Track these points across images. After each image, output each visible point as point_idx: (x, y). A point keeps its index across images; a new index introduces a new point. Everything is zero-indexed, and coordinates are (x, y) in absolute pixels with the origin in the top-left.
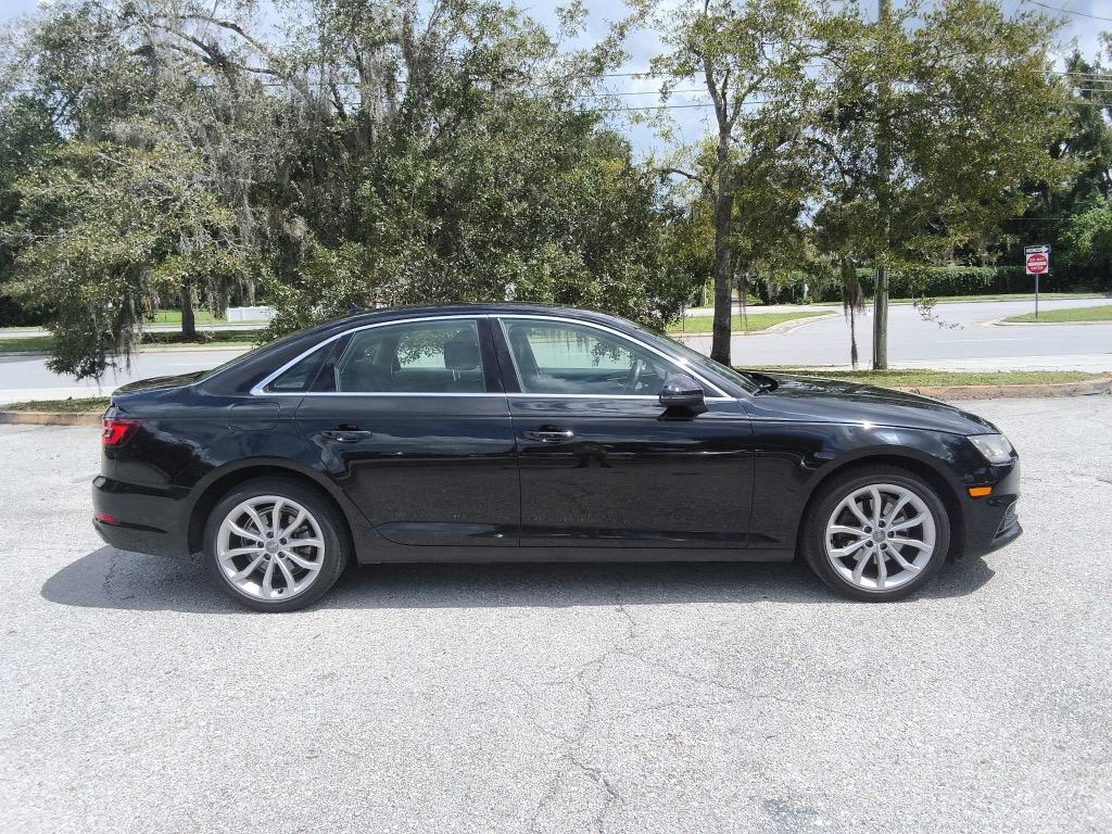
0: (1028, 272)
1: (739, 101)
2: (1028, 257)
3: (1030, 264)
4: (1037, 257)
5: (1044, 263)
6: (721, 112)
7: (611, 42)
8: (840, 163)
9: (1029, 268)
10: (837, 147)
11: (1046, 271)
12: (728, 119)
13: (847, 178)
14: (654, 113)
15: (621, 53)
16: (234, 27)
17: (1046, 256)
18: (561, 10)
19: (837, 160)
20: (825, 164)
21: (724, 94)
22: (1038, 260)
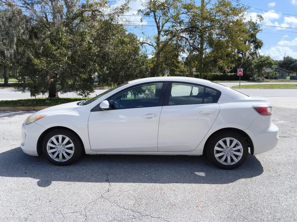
0: (238, 75)
1: (163, 25)
2: (238, 71)
3: (238, 73)
5: (242, 73)
7: (126, 5)
8: (190, 43)
10: (189, 39)
11: (242, 75)
12: (160, 30)
13: (191, 48)
15: (128, 8)
17: (242, 71)
19: (189, 42)
20: (186, 43)
21: (159, 22)
22: (240, 72)
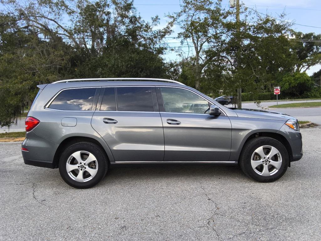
1: (202, 45)
2: (275, 89)
4: (277, 90)
5: (279, 91)
6: (196, 48)
8: (231, 63)
9: (275, 93)
10: (230, 59)
11: (279, 93)
12: (199, 50)
13: (233, 67)
14: (177, 48)
15: (171, 31)
16: (54, 21)
17: (279, 89)
18: (153, 18)
20: (227, 63)
21: (197, 43)
